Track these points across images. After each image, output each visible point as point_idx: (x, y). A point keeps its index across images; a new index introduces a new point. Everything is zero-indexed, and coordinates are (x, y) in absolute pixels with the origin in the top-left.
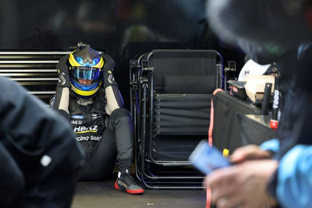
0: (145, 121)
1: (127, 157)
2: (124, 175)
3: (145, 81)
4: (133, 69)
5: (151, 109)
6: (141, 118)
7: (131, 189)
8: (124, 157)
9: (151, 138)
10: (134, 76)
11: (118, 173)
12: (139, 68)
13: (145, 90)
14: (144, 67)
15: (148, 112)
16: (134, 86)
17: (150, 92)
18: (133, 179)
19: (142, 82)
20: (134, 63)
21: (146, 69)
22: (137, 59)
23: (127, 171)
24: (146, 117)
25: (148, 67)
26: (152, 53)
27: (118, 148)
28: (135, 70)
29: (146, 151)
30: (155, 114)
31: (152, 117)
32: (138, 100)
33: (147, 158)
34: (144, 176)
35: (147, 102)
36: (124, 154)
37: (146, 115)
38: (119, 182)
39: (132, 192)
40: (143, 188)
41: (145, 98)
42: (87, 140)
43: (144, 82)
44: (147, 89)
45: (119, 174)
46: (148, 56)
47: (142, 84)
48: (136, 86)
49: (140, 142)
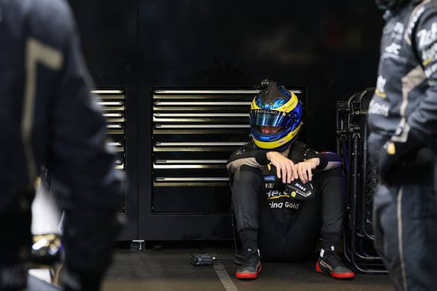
0: (355, 182)
1: (334, 230)
2: (328, 253)
3: (357, 128)
4: (340, 113)
5: (365, 166)
6: (351, 178)
7: (338, 272)
8: (331, 230)
9: (364, 206)
10: (342, 122)
11: (320, 252)
12: (349, 112)
13: (356, 140)
14: (355, 111)
15: (360, 170)
16: (342, 135)
17: (363, 143)
18: (340, 259)
19: (351, 130)
20: (342, 105)
21: (358, 113)
22: (347, 100)
23: (333, 248)
24: (357, 177)
25: (360, 110)
26: (365, 92)
27: (324, 217)
28: (344, 115)
29: (357, 222)
30: (369, 173)
31: (365, 177)
32: (348, 153)
33: (358, 231)
34: (355, 255)
35: (358, 156)
36: (331, 226)
37: (357, 174)
38: (322, 263)
39: (338, 276)
40: (353, 271)
41: (356, 152)
42: (281, 207)
43: (355, 131)
44: (359, 139)
45: (322, 253)
46: (360, 95)
47: (352, 133)
48: (345, 135)
49: (350, 210)
